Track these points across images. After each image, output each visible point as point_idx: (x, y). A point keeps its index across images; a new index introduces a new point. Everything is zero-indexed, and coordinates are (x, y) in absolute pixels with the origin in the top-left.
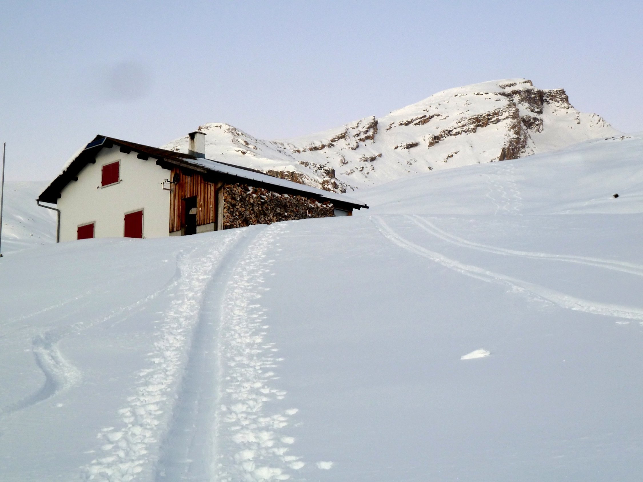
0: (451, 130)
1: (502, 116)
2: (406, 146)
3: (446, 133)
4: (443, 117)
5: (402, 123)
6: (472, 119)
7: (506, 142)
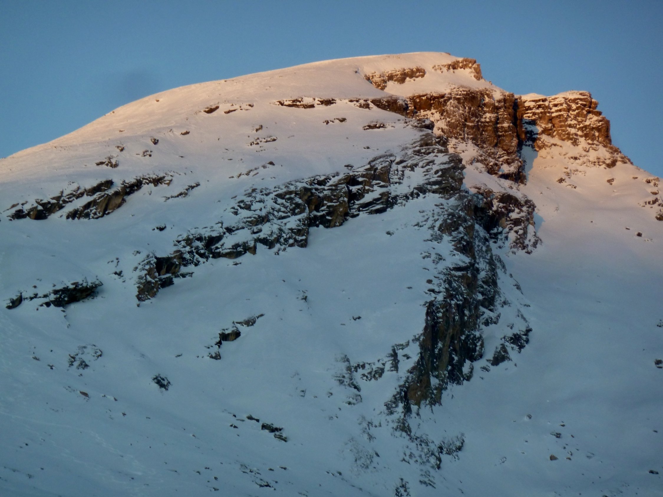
0: (214, 234)
1: (400, 183)
2: (52, 297)
3: (197, 248)
4: (177, 188)
5: (20, 211)
6: (291, 193)
7: (435, 281)
